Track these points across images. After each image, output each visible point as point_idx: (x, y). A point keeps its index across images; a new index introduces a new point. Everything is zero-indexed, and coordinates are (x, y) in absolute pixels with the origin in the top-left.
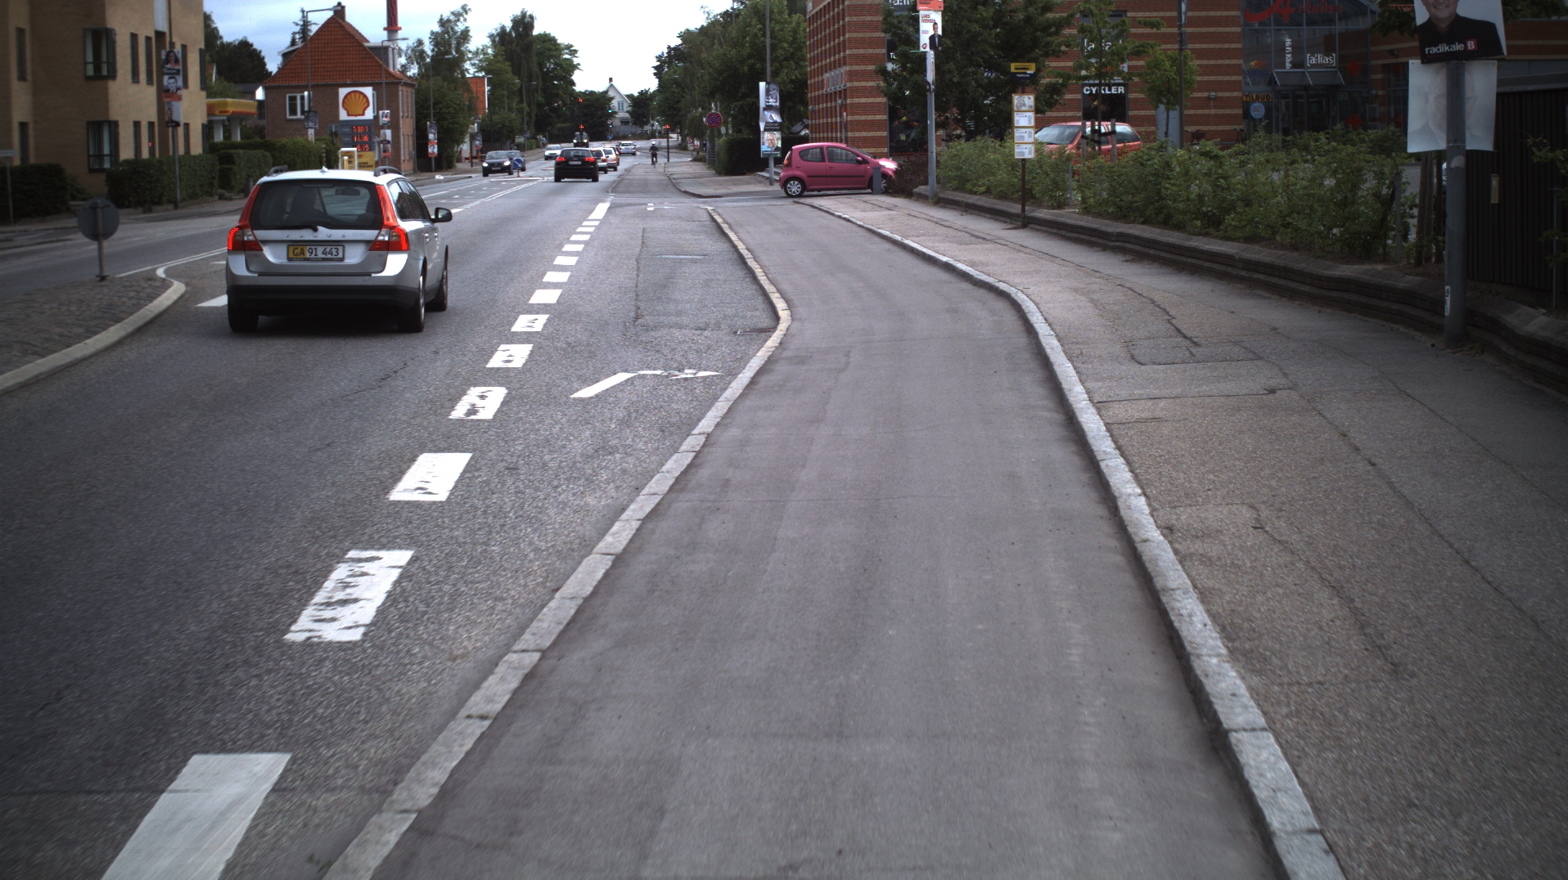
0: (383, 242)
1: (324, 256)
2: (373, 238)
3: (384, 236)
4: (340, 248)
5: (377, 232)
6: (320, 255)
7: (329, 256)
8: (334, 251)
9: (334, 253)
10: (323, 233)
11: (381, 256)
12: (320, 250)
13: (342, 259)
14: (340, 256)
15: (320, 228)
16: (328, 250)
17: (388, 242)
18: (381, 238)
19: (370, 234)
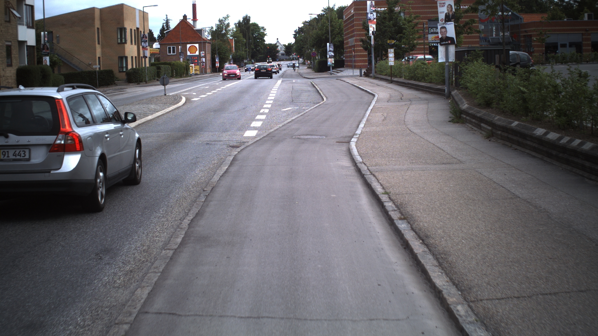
0: (60, 145)
1: (14, 157)
2: (52, 143)
3: (61, 140)
4: (27, 151)
5: (55, 137)
6: (12, 157)
7: (18, 157)
8: (22, 153)
9: (23, 155)
10: (13, 139)
11: (58, 156)
12: (11, 152)
13: (29, 160)
14: (27, 157)
15: (10, 135)
16: (17, 153)
17: (64, 144)
18: (58, 142)
19: (49, 139)
